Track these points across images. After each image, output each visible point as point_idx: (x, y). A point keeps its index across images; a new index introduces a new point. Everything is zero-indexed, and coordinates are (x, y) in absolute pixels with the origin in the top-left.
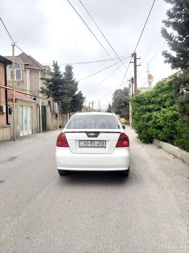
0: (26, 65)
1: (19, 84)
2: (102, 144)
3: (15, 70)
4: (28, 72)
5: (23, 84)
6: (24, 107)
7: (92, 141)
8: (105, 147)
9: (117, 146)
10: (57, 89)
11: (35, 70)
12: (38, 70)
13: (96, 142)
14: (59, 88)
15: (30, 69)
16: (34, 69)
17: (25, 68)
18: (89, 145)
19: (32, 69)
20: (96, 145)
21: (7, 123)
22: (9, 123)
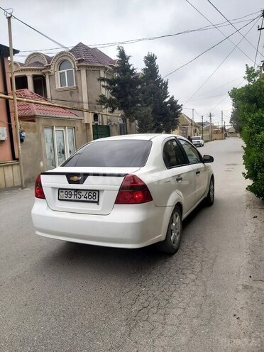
0: (79, 61)
1: (71, 93)
2: (93, 196)
3: (65, 71)
4: (83, 72)
5: (78, 92)
6: (55, 129)
7: (76, 190)
8: (97, 202)
9: (118, 202)
10: (127, 95)
11: (94, 67)
12: (99, 67)
13: (84, 193)
14: (129, 93)
15: (86, 66)
16: (91, 67)
17: (78, 67)
18: (72, 198)
19: (89, 67)
20: (83, 199)
21: (14, 158)
22: (16, 157)
